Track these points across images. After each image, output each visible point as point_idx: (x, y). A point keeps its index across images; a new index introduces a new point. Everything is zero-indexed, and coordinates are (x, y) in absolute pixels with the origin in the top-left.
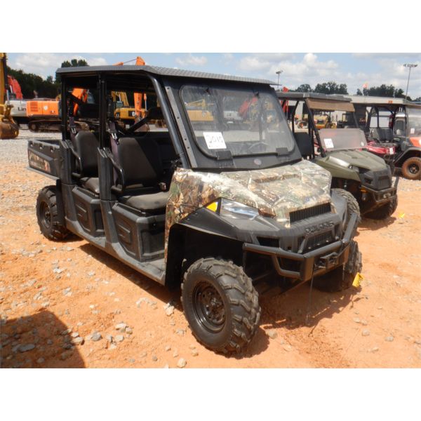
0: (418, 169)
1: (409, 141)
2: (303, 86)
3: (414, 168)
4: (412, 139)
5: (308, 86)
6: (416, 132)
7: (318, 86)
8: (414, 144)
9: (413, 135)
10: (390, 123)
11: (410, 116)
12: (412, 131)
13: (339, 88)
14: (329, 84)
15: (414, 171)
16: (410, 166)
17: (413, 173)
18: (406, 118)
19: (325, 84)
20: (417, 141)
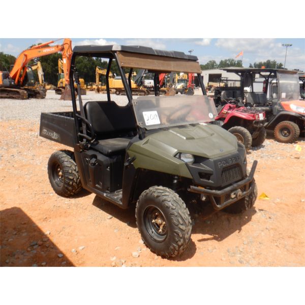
0: (289, 132)
1: (280, 105)
2: (211, 61)
3: (286, 132)
4: (283, 103)
5: (214, 62)
6: (287, 96)
7: (222, 62)
8: (286, 108)
9: (284, 100)
10: (264, 88)
11: (280, 82)
12: (284, 95)
13: (236, 62)
14: (229, 60)
15: (286, 134)
16: (282, 130)
17: (284, 136)
18: (277, 83)
19: (226, 61)
20: (288, 106)
